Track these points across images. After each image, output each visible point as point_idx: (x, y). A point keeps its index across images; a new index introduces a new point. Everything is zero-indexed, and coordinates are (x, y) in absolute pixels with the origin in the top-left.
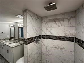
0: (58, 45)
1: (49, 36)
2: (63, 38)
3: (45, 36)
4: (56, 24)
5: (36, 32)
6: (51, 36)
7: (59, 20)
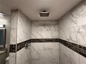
0: (48, 47)
1: (39, 39)
2: (51, 40)
3: (35, 39)
4: (46, 28)
5: (26, 36)
6: (41, 39)
7: (48, 25)
